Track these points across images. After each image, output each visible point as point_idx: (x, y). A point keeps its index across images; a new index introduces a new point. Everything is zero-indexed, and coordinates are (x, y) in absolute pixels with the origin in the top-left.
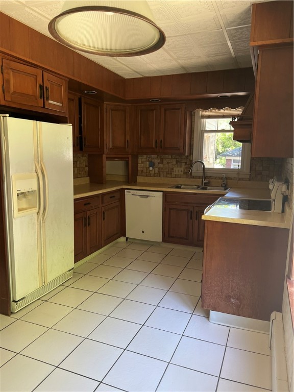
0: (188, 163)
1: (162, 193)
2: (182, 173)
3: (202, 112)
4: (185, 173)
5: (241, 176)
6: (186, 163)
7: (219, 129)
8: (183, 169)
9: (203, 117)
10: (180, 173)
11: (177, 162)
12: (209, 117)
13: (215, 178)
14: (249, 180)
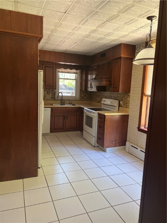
0: (53, 93)
1: (50, 108)
2: (50, 98)
3: (58, 70)
4: (52, 98)
5: (77, 99)
6: (52, 93)
7: (66, 78)
8: (50, 96)
9: (59, 72)
10: (49, 98)
11: (47, 93)
12: (62, 72)
13: (66, 100)
14: (79, 100)
